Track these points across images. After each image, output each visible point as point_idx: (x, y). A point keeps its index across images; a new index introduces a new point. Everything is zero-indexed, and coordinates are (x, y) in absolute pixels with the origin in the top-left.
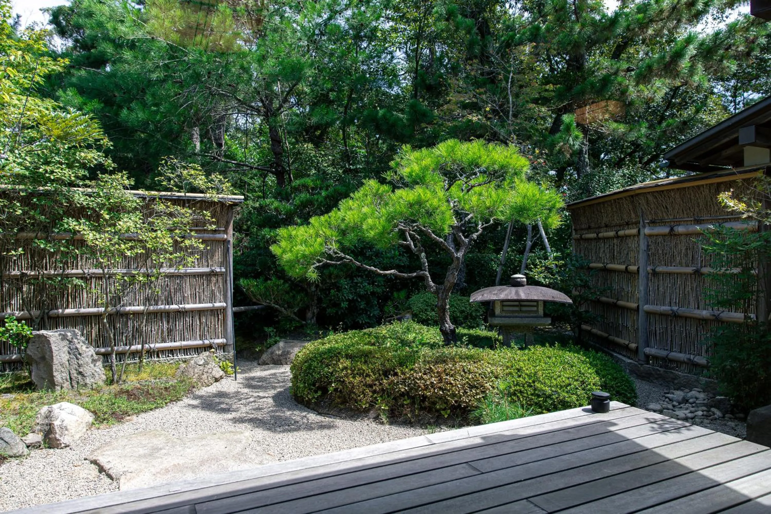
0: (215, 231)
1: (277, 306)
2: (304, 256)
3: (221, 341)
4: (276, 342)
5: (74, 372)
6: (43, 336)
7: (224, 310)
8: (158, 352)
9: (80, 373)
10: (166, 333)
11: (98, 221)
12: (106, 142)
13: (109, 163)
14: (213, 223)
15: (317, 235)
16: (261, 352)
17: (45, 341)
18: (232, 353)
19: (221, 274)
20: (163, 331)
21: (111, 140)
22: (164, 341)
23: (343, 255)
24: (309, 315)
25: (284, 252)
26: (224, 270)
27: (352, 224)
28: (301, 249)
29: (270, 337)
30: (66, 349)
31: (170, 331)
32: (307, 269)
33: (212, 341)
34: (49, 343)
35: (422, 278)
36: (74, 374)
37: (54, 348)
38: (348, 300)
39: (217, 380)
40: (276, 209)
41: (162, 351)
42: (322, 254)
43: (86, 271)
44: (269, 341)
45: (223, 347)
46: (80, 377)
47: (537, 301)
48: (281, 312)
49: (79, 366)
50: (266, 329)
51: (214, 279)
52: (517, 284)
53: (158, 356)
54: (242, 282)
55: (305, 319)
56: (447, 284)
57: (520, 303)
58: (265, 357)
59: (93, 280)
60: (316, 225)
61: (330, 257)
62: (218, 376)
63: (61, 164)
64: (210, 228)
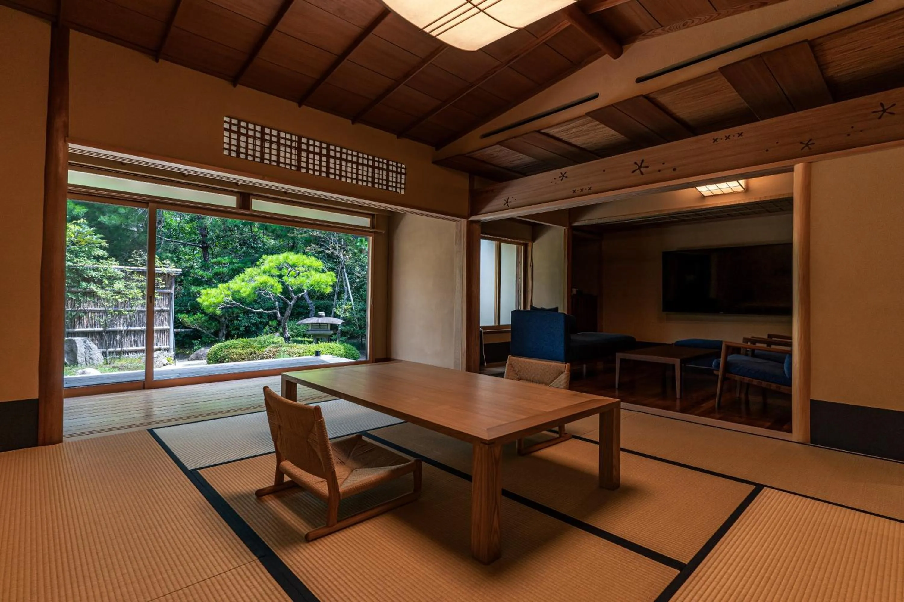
0: (164, 288)
1: (200, 329)
2: (214, 303)
3: (166, 347)
4: (199, 348)
5: (87, 357)
6: (74, 340)
7: (168, 331)
8: (128, 352)
9: (91, 358)
10: (133, 342)
11: (101, 284)
12: (104, 243)
13: (106, 254)
14: (163, 284)
15: (221, 294)
16: (190, 354)
17: (74, 342)
18: (172, 353)
19: (167, 311)
20: (131, 342)
21: (107, 243)
22: (131, 346)
23: (235, 302)
24: (221, 334)
25: (204, 301)
26: (169, 309)
27: (236, 290)
28: (213, 300)
29: (196, 346)
30: (84, 346)
31: (135, 342)
32: (215, 309)
33: (161, 347)
34: (75, 343)
35: (275, 314)
36: (88, 359)
37: (78, 345)
38: (245, 326)
39: (164, 365)
40: (201, 275)
41: (131, 352)
42: (224, 302)
43: (86, 309)
44: (195, 348)
45: (168, 350)
46: (91, 360)
47: (327, 324)
48: (203, 333)
49: (91, 355)
50: (193, 341)
51: (163, 314)
52: (320, 316)
53: (128, 354)
54: (180, 316)
55: (218, 337)
56: (286, 316)
57: (320, 325)
58: (192, 356)
59: (90, 314)
60: (221, 288)
61: (227, 303)
62: (165, 363)
63: (84, 257)
64: (161, 287)
